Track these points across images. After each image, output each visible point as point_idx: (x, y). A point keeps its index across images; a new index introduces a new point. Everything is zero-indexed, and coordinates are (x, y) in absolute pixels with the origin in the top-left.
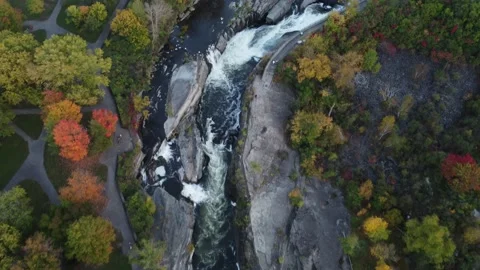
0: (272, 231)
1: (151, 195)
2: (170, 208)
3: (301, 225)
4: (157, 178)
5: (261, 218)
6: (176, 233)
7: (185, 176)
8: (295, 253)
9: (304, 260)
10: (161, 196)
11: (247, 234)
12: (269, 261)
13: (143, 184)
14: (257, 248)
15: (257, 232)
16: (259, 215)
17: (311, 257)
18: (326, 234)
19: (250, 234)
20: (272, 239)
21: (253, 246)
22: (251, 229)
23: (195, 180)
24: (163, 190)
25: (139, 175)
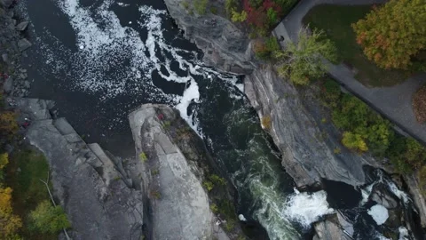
0: (168, 191)
1: (366, 167)
2: (325, 158)
3: (130, 220)
4: (376, 198)
5: (190, 200)
6: (295, 126)
7: (337, 223)
8: (130, 181)
9: (115, 174)
10: (350, 169)
11: (199, 166)
12: (158, 148)
13: (388, 176)
14: (180, 155)
15: (187, 177)
16: (194, 203)
17: (107, 183)
18: (94, 227)
19: (195, 168)
20: (165, 178)
21: (186, 155)
22: (197, 176)
23: (319, 228)
24: (354, 183)
25: (405, 188)
